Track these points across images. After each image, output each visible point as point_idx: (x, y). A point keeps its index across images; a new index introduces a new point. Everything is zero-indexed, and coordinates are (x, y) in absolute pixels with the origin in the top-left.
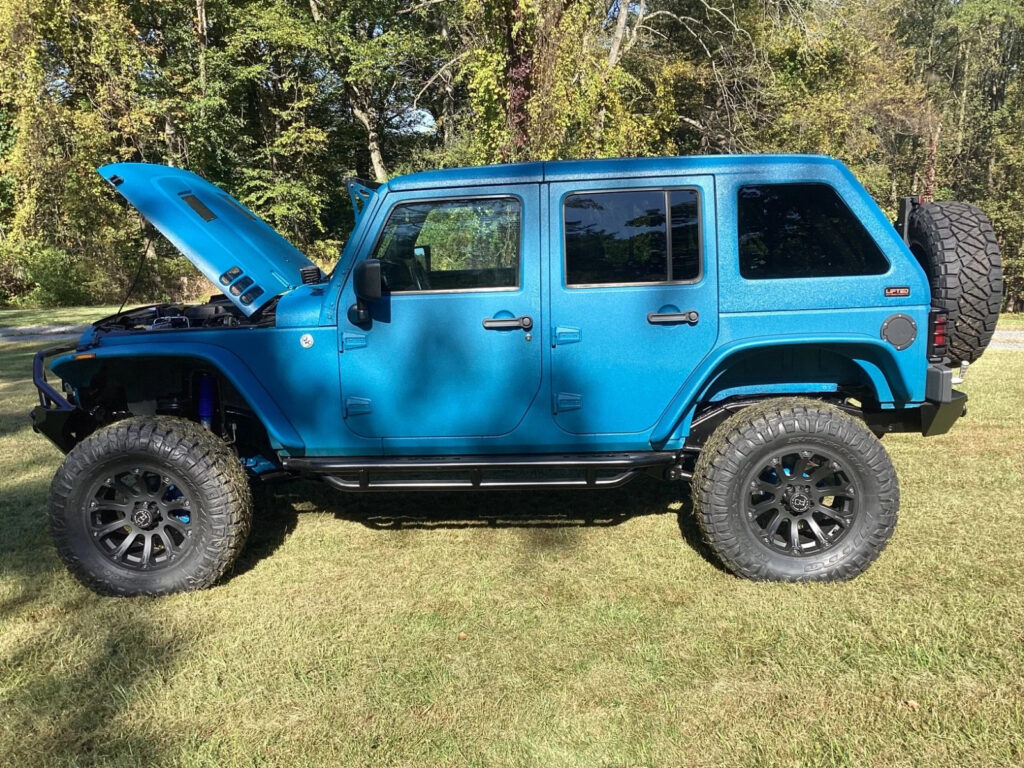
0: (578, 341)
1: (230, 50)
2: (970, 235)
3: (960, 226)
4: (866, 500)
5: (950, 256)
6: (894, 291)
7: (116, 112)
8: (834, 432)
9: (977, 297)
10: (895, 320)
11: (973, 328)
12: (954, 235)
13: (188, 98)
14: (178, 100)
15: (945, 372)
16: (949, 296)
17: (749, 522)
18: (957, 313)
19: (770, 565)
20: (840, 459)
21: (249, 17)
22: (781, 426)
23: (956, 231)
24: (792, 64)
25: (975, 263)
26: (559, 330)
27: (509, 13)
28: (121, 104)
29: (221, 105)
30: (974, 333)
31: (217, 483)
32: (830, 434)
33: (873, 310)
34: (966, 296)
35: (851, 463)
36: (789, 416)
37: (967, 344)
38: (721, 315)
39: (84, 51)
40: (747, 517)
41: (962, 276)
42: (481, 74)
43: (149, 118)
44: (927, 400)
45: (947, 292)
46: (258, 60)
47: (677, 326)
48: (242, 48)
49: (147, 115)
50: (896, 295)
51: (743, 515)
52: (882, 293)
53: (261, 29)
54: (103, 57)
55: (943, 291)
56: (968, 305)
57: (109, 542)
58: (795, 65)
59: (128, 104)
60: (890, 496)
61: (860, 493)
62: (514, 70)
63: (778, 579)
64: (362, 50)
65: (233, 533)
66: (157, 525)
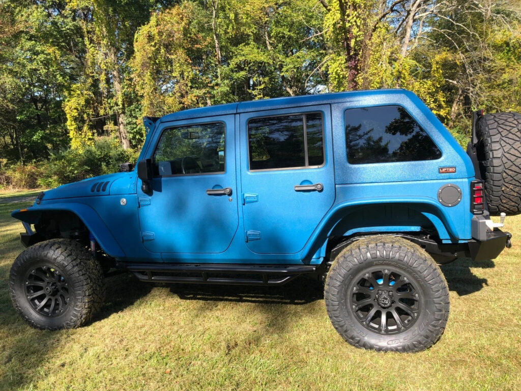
0: (256, 201)
1: (231, 66)
2: (510, 132)
3: (504, 127)
4: (426, 302)
5: (495, 146)
6: (445, 169)
7: (182, 96)
8: (402, 258)
9: (515, 172)
10: (445, 188)
11: (514, 191)
12: (500, 133)
13: (213, 88)
14: (208, 89)
15: (480, 221)
16: (495, 171)
17: (353, 312)
18: (502, 182)
19: (366, 338)
20: (408, 276)
21: (239, 51)
22: (369, 255)
23: (501, 130)
24: (508, 48)
25: (513, 150)
26: (246, 195)
27: (346, 36)
28: (184, 92)
29: (227, 90)
30: (515, 194)
31: (78, 275)
32: (399, 260)
33: (432, 181)
34: (507, 171)
35: (416, 279)
36: (374, 247)
37: (513, 202)
38: (337, 186)
39: (170, 71)
40: (352, 309)
41: (504, 159)
42: (334, 66)
43: (195, 98)
44: (473, 238)
45: (494, 169)
46: (242, 69)
47: (312, 192)
48: (236, 64)
49: (195, 96)
50: (447, 172)
51: (349, 307)
52: (437, 170)
53: (244, 55)
54: (177, 73)
55: (492, 168)
56: (509, 177)
57: (36, 301)
58: (510, 49)
59: (187, 92)
60: (441, 301)
61: (422, 297)
62: (350, 63)
63: (371, 347)
64: (288, 60)
65: (86, 301)
66: (57, 294)
